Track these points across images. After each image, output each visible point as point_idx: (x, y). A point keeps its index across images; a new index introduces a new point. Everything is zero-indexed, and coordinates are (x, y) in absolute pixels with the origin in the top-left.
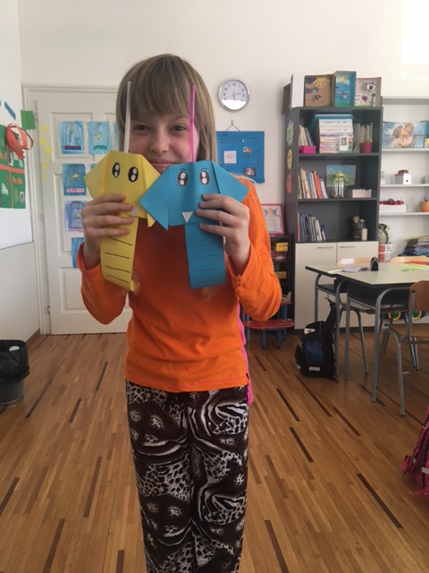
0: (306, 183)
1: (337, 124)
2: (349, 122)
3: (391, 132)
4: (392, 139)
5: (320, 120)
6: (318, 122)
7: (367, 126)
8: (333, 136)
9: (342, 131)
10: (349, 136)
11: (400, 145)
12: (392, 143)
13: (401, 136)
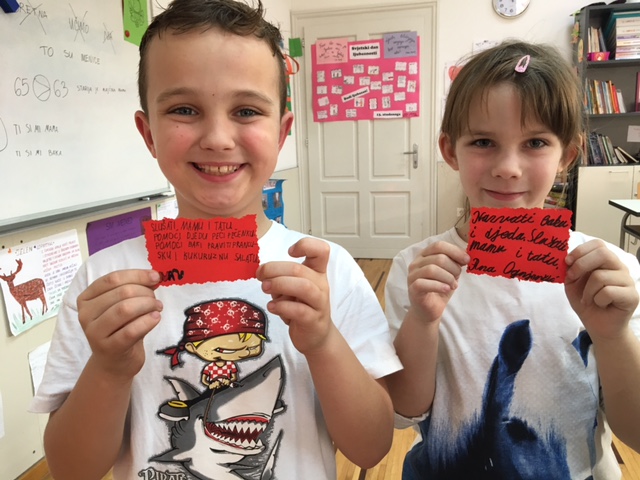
0: (599, 95)
5: (618, 20)
6: (615, 21)
8: (634, 37)
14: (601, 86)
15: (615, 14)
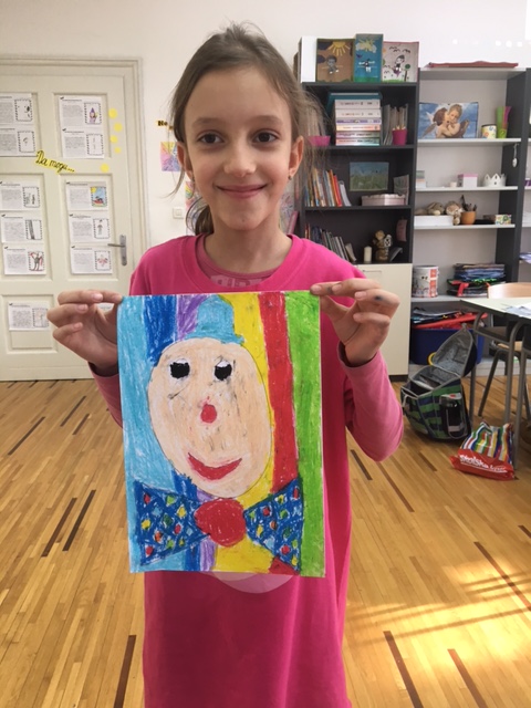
0: (319, 185)
1: (360, 106)
2: (376, 104)
3: (431, 116)
4: (432, 128)
5: (336, 102)
6: (333, 103)
7: (401, 109)
8: (354, 121)
9: (366, 116)
10: (375, 121)
11: (443, 134)
12: (432, 133)
13: (445, 122)
14: (321, 176)
15: (333, 94)
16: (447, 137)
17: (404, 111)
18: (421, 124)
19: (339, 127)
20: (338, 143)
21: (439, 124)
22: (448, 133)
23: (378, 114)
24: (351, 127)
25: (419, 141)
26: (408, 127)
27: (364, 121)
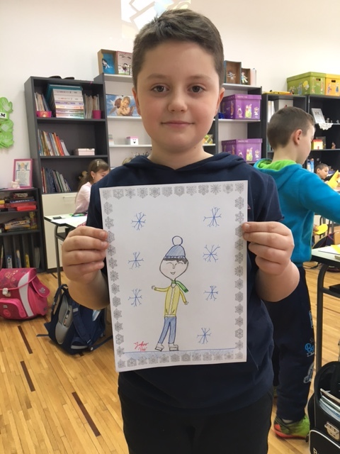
0: (48, 142)
1: (69, 94)
2: (79, 93)
3: (113, 103)
4: (114, 109)
5: (54, 90)
6: (52, 91)
7: (95, 97)
8: (66, 103)
9: (74, 100)
10: (80, 104)
11: (121, 113)
12: (115, 112)
13: (121, 106)
14: (49, 136)
15: (51, 85)
16: (124, 115)
17: (97, 99)
18: (108, 107)
19: (57, 106)
20: (58, 116)
21: (118, 107)
22: (124, 113)
23: (81, 99)
24: (65, 107)
25: (108, 117)
26: (100, 108)
27: (73, 103)
